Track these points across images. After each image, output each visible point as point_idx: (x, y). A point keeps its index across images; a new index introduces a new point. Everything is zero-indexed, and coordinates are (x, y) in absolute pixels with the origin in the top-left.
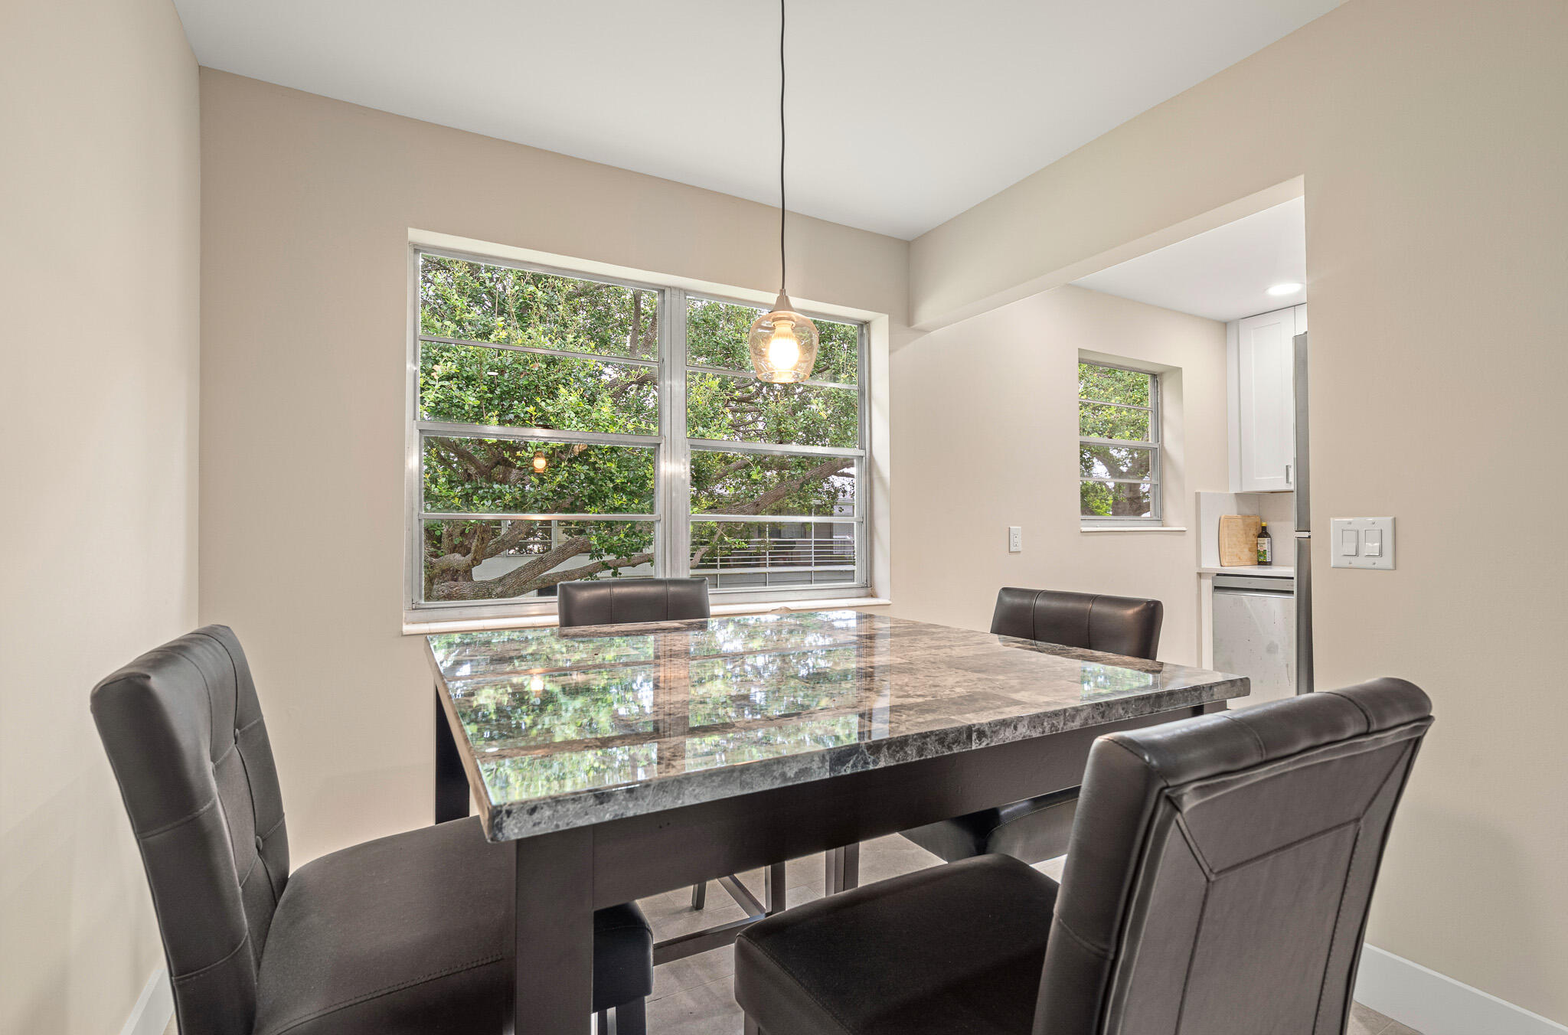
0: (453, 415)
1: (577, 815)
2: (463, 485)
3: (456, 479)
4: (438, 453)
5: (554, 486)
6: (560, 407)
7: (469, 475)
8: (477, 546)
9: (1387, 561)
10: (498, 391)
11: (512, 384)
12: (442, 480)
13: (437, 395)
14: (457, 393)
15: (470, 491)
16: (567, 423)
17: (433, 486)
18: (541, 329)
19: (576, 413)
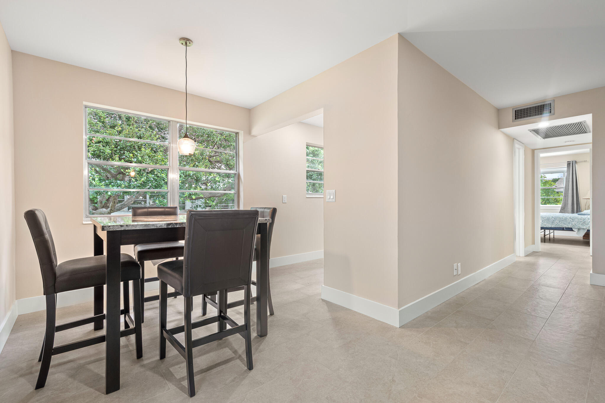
0: (101, 155)
1: (117, 228)
2: (105, 181)
3: (102, 179)
4: (95, 170)
5: (141, 182)
6: (142, 154)
7: (108, 178)
8: (112, 205)
9: (334, 200)
10: (119, 147)
11: (124, 145)
12: (97, 179)
13: (94, 149)
14: (103, 148)
15: (108, 183)
16: (145, 160)
17: (93, 181)
18: (135, 126)
19: (149, 156)
